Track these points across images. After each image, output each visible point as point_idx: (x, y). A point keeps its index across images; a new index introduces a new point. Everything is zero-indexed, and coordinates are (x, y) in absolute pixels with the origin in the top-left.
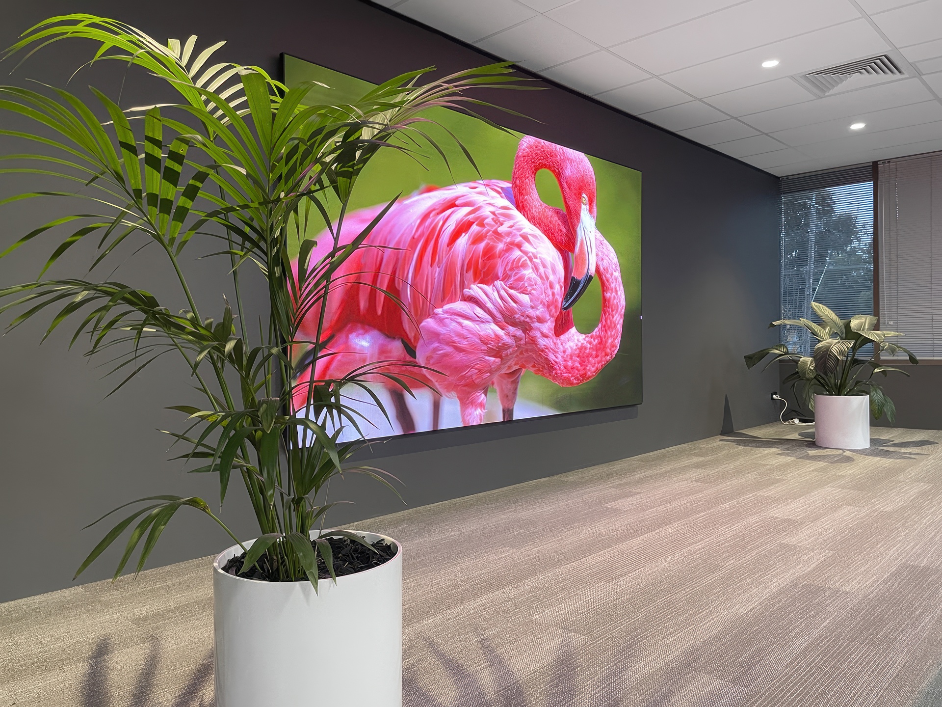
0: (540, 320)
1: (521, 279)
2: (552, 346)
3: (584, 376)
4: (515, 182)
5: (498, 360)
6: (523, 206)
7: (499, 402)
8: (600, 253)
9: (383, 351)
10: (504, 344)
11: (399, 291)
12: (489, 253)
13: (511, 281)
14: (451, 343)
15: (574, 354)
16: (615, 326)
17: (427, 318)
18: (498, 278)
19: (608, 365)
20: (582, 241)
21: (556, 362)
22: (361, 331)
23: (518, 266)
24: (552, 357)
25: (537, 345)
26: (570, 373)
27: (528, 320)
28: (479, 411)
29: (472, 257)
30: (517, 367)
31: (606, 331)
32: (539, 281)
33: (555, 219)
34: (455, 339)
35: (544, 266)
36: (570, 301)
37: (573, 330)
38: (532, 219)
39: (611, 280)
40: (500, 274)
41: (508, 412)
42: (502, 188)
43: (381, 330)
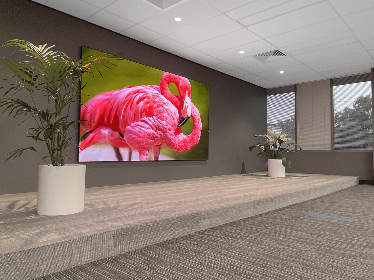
0: (169, 130)
1: (163, 116)
2: (174, 138)
3: (186, 149)
4: (161, 86)
5: (153, 141)
6: (164, 93)
7: (153, 154)
8: (192, 110)
9: (112, 135)
10: (156, 136)
11: (118, 117)
12: (151, 108)
13: (159, 117)
14: (136, 134)
15: (182, 141)
16: (198, 134)
17: (128, 126)
18: (154, 115)
19: (195, 146)
20: (186, 105)
21: (175, 143)
22: (105, 128)
23: (161, 112)
24: (173, 142)
25: (168, 137)
26: (180, 147)
27: (165, 129)
28: (146, 156)
29: (145, 108)
30: (160, 144)
31: (194, 135)
32: (169, 117)
33: (176, 98)
34: (138, 133)
35: (171, 113)
36: (181, 124)
37: (182, 134)
38: (167, 98)
39: (196, 119)
40: (155, 114)
41: (156, 158)
42: (156, 88)
43: (112, 129)
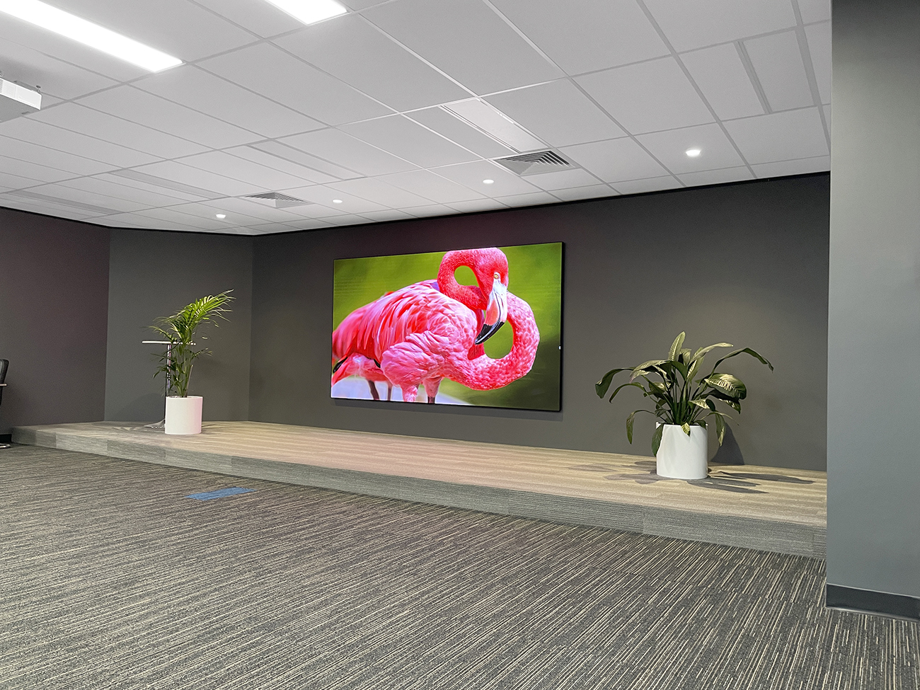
4: (440, 279)
5: (427, 371)
6: (445, 290)
7: (426, 393)
11: (373, 339)
13: (435, 331)
15: (484, 371)
17: (386, 350)
21: (469, 375)
22: (358, 356)
25: (453, 364)
26: (481, 382)
29: (411, 321)
33: (470, 292)
36: (482, 339)
38: (453, 296)
42: (430, 284)
